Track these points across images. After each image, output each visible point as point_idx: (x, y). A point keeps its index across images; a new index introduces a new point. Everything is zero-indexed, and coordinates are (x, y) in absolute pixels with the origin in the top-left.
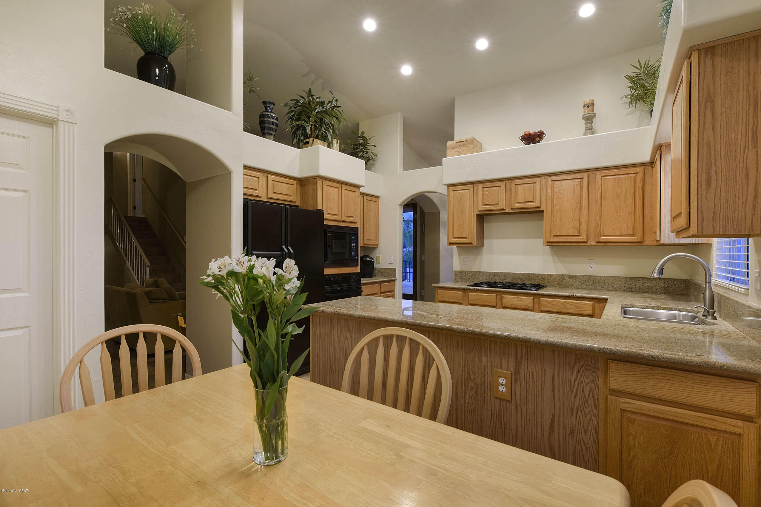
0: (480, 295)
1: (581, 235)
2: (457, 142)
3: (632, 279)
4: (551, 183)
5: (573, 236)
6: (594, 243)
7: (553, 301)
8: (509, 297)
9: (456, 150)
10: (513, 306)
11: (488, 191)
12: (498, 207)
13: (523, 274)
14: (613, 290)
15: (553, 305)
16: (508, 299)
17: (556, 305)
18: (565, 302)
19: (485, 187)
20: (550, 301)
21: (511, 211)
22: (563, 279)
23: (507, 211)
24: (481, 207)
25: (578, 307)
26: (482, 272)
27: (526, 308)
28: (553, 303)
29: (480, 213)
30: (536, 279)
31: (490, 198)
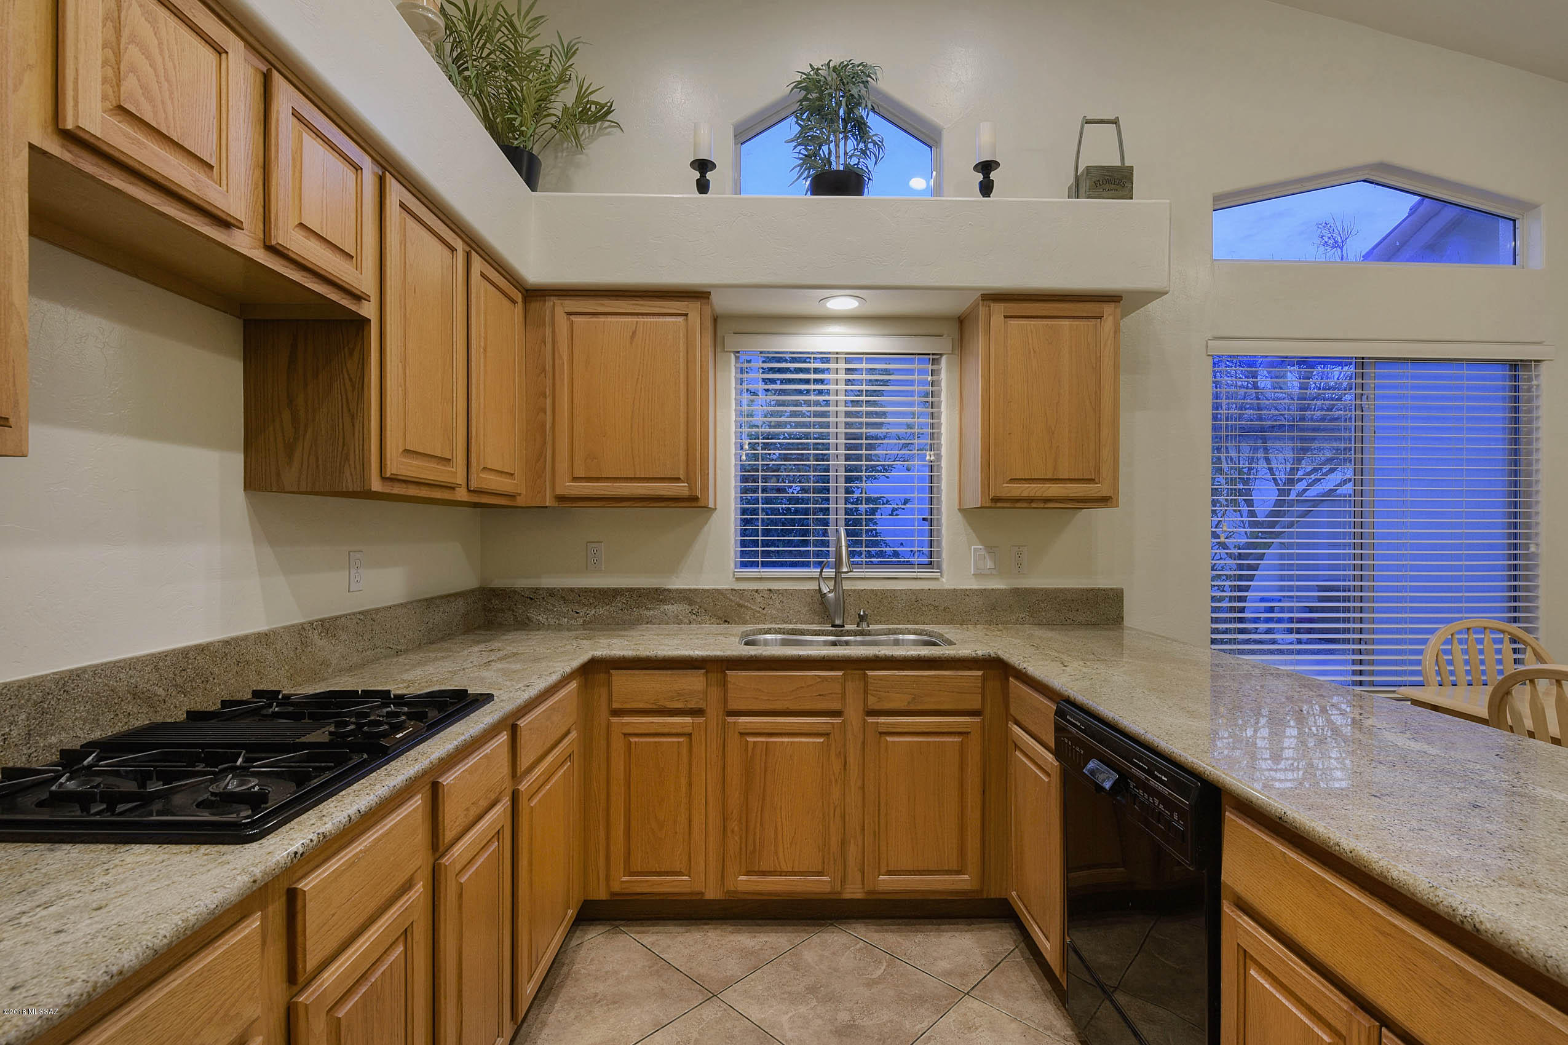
4: (397, 213)
6: (464, 494)
12: (212, 190)
30: (216, 670)
31: (166, 85)
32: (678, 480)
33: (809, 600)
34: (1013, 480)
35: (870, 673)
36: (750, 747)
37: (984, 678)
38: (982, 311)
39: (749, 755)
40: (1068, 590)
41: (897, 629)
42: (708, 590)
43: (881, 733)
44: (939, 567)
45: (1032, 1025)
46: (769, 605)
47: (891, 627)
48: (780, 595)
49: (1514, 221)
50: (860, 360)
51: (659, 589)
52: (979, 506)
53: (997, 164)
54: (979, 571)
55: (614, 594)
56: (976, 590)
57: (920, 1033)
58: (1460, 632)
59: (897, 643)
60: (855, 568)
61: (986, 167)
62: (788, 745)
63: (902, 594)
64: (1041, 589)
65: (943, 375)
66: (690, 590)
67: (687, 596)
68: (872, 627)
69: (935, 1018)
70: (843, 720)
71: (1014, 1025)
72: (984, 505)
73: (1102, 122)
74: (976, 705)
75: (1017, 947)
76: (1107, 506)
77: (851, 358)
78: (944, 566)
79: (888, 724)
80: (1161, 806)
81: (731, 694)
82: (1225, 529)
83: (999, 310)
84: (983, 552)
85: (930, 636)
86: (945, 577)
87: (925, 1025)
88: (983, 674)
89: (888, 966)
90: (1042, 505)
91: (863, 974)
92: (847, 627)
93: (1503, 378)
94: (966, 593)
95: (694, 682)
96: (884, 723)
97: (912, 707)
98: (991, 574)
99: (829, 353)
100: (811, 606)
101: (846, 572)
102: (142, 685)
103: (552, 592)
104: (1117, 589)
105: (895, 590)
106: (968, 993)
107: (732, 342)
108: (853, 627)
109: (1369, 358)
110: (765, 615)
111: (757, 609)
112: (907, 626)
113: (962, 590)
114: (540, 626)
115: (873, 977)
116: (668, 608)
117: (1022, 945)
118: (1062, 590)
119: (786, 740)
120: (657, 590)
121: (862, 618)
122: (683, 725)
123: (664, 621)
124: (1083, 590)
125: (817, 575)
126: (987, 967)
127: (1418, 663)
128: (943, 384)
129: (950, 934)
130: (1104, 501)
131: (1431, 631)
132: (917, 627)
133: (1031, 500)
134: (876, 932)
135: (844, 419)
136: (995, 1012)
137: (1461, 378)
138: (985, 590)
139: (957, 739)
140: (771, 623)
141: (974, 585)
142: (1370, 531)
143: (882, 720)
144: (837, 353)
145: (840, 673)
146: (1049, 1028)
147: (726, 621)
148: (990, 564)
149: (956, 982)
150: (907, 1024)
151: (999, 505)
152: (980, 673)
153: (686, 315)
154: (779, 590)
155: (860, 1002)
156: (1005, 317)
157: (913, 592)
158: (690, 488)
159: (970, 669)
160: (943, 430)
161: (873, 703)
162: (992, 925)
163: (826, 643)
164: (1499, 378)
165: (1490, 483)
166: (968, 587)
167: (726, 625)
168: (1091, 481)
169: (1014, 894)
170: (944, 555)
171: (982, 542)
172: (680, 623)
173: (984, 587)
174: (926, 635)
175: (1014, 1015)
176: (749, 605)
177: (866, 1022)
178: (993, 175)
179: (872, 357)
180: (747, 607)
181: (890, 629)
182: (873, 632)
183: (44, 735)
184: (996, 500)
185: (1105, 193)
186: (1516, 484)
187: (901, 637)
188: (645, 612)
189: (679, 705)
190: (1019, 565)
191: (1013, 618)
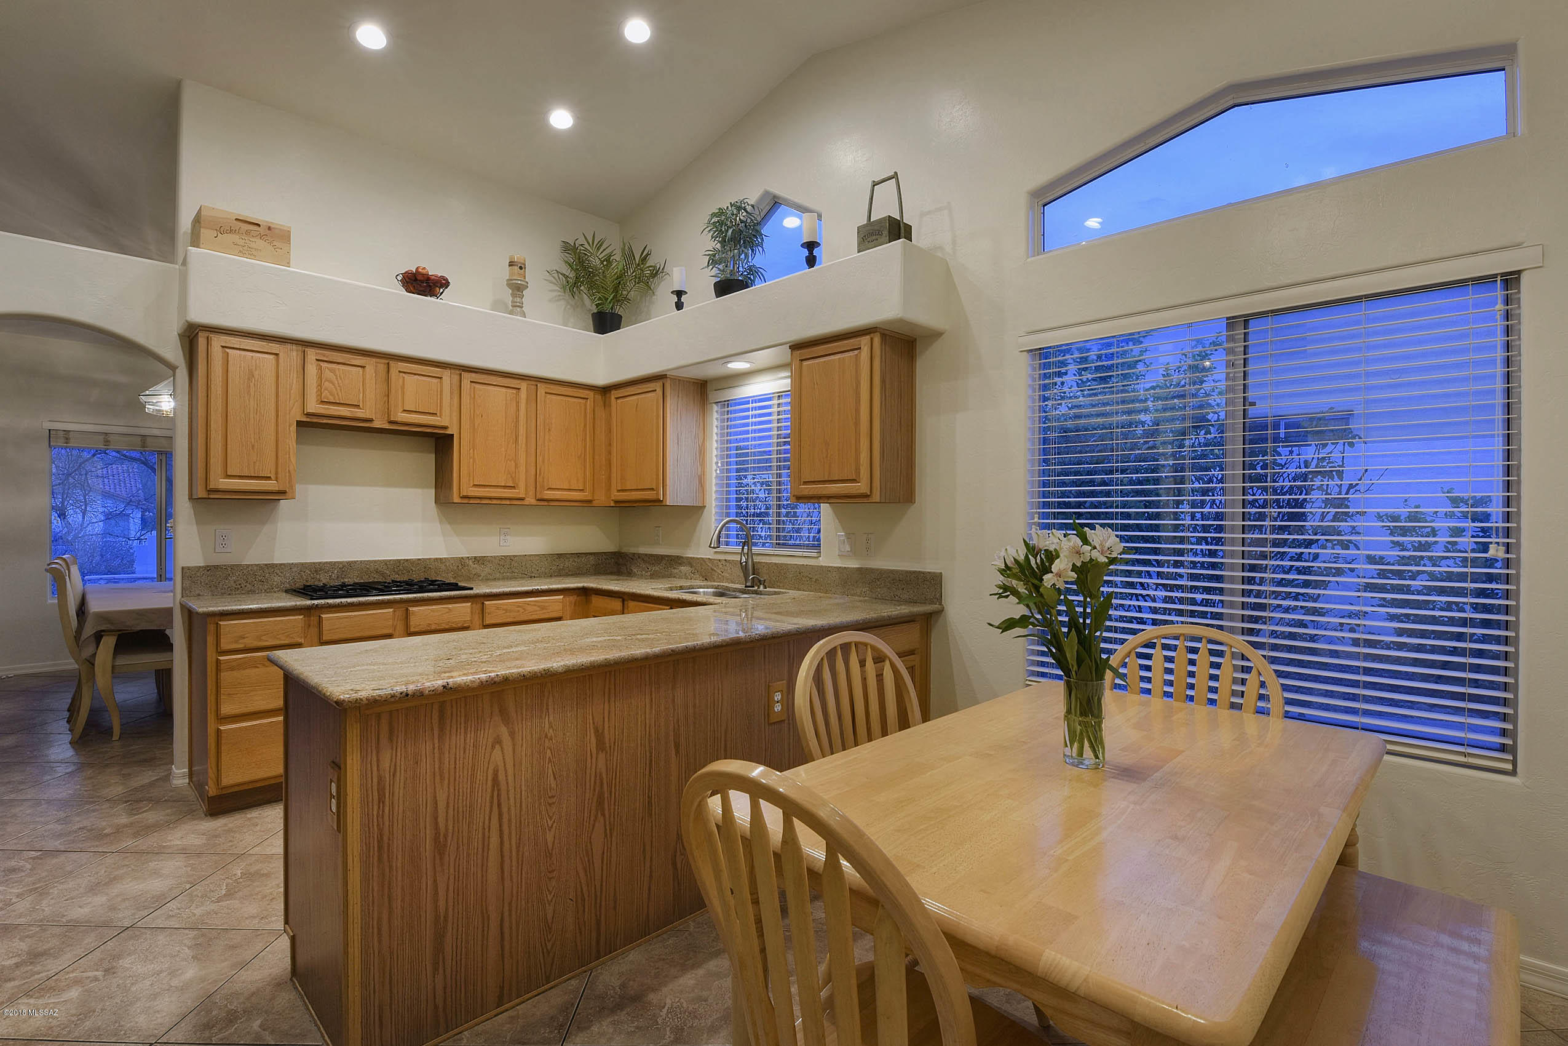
0: (355, 616)
1: (517, 485)
2: (236, 219)
3: (560, 556)
4: (469, 386)
5: (505, 487)
6: (533, 501)
7: (506, 604)
8: (423, 610)
9: (235, 238)
10: (433, 627)
11: (332, 371)
12: (359, 413)
13: (386, 563)
14: (537, 577)
15: (506, 611)
16: (421, 614)
17: (510, 611)
18: (525, 603)
19: (325, 359)
20: (501, 604)
21: (387, 426)
22: (464, 565)
23: (377, 424)
24: (313, 407)
25: (543, 608)
26: (281, 564)
27: (459, 625)
28: (505, 607)
29: (308, 420)
30: (414, 569)
31: (338, 388)
34: (805, 483)
40: (897, 571)
44: (819, 549)
46: (725, 570)
49: (1503, 70)
51: (678, 556)
54: (842, 553)
55: (662, 557)
56: (838, 568)
61: (812, 246)
66: (692, 558)
67: (691, 562)
73: (886, 180)
78: (822, 548)
83: (797, 356)
84: (843, 537)
86: (822, 556)
98: (850, 556)
102: (380, 569)
103: (639, 556)
104: (936, 573)
105: (788, 564)
107: (713, 396)
110: (723, 577)
113: (830, 567)
114: (635, 575)
125: (740, 551)
130: (868, 497)
141: (837, 563)
142: (1229, 523)
148: (848, 547)
153: (656, 390)
154: (730, 561)
156: (801, 360)
158: (657, 494)
166: (834, 565)
168: (853, 481)
170: (822, 539)
171: (844, 529)
183: (343, 578)
184: (798, 498)
185: (870, 245)
190: (868, 549)
191: (858, 591)
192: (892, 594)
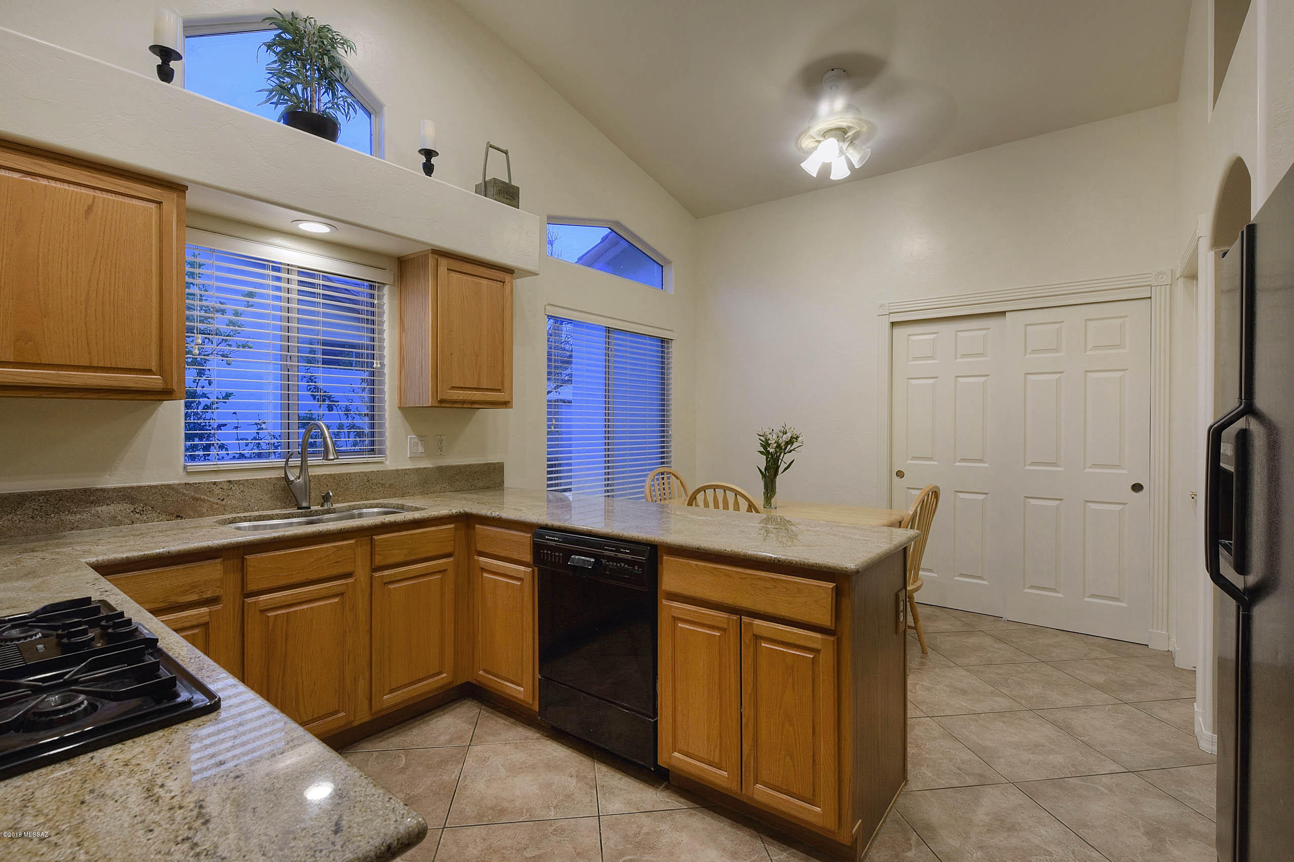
32: (149, 371)
33: (271, 488)
34: (453, 388)
35: (375, 537)
36: (271, 621)
37: (456, 529)
38: (431, 261)
39: (271, 628)
40: (473, 465)
41: (356, 505)
42: (156, 487)
43: (385, 583)
44: (381, 452)
45: (517, 741)
46: (228, 495)
47: (351, 504)
48: (241, 486)
49: (662, 267)
50: (317, 277)
51: (89, 489)
52: (430, 405)
53: (437, 154)
54: (413, 455)
56: (412, 469)
57: (458, 778)
58: (657, 475)
59: (361, 516)
60: (310, 457)
61: (429, 154)
62: (307, 611)
63: (356, 476)
64: (456, 466)
65: (386, 300)
66: (132, 488)
67: (128, 495)
68: (335, 506)
69: (460, 766)
70: (355, 579)
71: (507, 747)
72: (433, 405)
73: (498, 149)
74: (449, 550)
75: (481, 709)
76: (506, 408)
77: (304, 272)
78: (388, 452)
79: (390, 575)
80: (626, 566)
81: (249, 578)
82: (554, 422)
83: (444, 263)
84: (416, 440)
85: (385, 507)
86: (388, 460)
87: (457, 773)
88: (455, 526)
89: (406, 756)
90: (469, 406)
91: (391, 769)
92: (313, 508)
93: (657, 346)
94: (406, 472)
95: (213, 571)
96: (387, 575)
97: (408, 559)
98: (422, 457)
99: (280, 263)
100: (273, 493)
101: (333, 460)
104: (501, 463)
105: (350, 474)
106: (470, 745)
108: (318, 508)
109: (612, 328)
110: (224, 506)
111: (216, 501)
112: (364, 502)
113: (402, 470)
115: (400, 767)
116: (103, 509)
117: (483, 707)
118: (470, 466)
119: (305, 607)
120: (86, 491)
121: (326, 498)
122: (201, 615)
123: (97, 524)
124: (481, 465)
126: (471, 727)
127: (642, 492)
128: (386, 308)
129: (435, 720)
130: (506, 404)
131: (646, 476)
132: (376, 501)
133: (463, 402)
134: (381, 742)
135: (297, 325)
136: (492, 746)
137: (645, 344)
138: (419, 469)
139: (438, 576)
140: (231, 513)
141: (409, 465)
143: (386, 573)
144: (288, 265)
145: (352, 541)
146: (527, 738)
147: (178, 516)
148: (421, 449)
149: (458, 743)
150: (446, 778)
151: (443, 405)
152: (452, 526)
153: (160, 203)
154: (239, 481)
155: (403, 783)
156: (448, 269)
157: (365, 474)
158: (165, 381)
159: (446, 524)
160: (386, 344)
161: (379, 560)
162: (458, 704)
163: (300, 524)
164: (655, 346)
165: (650, 399)
166: (408, 467)
167: (179, 521)
168: (499, 390)
169: (481, 672)
170: (388, 443)
171: (415, 432)
172: (120, 523)
173: (417, 467)
174: (382, 507)
175: (503, 741)
176: (206, 498)
177: (417, 791)
178: (434, 160)
179: (327, 276)
180: (203, 501)
181: (350, 506)
182: (337, 509)
184: (442, 401)
185: (505, 200)
186: (663, 400)
187: (365, 510)
188: (69, 517)
189: (194, 597)
190: (441, 449)
191: (438, 488)
192: (469, 485)
